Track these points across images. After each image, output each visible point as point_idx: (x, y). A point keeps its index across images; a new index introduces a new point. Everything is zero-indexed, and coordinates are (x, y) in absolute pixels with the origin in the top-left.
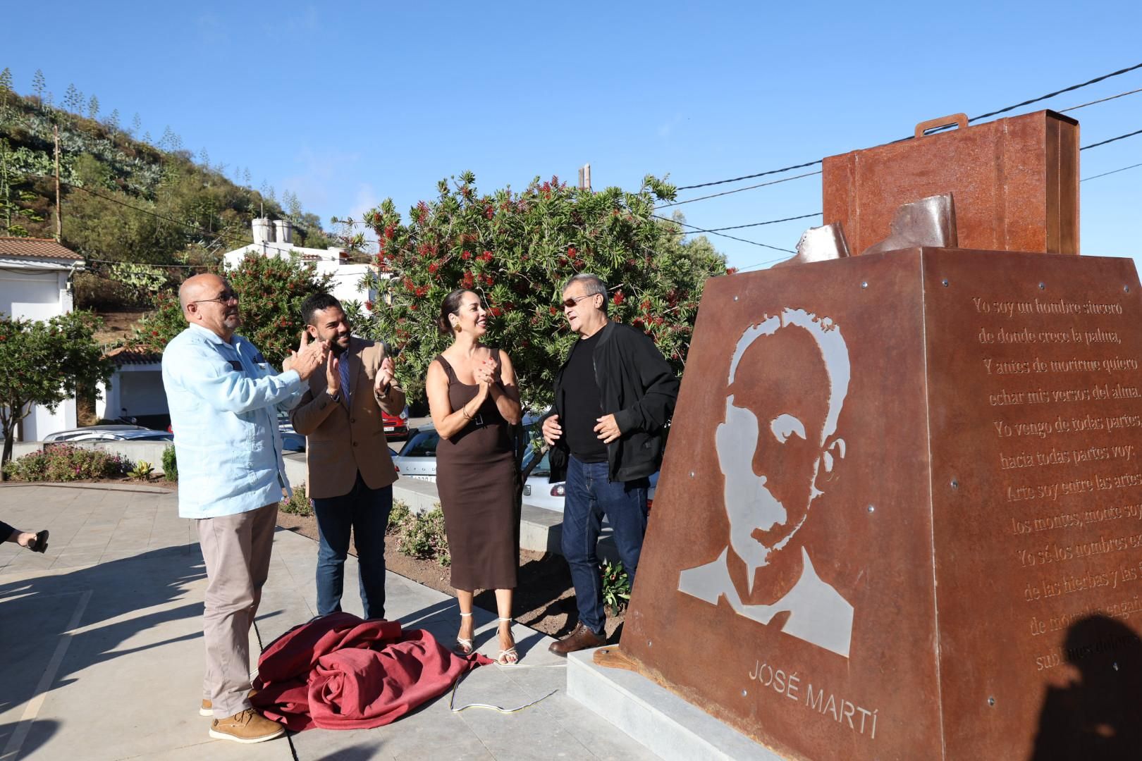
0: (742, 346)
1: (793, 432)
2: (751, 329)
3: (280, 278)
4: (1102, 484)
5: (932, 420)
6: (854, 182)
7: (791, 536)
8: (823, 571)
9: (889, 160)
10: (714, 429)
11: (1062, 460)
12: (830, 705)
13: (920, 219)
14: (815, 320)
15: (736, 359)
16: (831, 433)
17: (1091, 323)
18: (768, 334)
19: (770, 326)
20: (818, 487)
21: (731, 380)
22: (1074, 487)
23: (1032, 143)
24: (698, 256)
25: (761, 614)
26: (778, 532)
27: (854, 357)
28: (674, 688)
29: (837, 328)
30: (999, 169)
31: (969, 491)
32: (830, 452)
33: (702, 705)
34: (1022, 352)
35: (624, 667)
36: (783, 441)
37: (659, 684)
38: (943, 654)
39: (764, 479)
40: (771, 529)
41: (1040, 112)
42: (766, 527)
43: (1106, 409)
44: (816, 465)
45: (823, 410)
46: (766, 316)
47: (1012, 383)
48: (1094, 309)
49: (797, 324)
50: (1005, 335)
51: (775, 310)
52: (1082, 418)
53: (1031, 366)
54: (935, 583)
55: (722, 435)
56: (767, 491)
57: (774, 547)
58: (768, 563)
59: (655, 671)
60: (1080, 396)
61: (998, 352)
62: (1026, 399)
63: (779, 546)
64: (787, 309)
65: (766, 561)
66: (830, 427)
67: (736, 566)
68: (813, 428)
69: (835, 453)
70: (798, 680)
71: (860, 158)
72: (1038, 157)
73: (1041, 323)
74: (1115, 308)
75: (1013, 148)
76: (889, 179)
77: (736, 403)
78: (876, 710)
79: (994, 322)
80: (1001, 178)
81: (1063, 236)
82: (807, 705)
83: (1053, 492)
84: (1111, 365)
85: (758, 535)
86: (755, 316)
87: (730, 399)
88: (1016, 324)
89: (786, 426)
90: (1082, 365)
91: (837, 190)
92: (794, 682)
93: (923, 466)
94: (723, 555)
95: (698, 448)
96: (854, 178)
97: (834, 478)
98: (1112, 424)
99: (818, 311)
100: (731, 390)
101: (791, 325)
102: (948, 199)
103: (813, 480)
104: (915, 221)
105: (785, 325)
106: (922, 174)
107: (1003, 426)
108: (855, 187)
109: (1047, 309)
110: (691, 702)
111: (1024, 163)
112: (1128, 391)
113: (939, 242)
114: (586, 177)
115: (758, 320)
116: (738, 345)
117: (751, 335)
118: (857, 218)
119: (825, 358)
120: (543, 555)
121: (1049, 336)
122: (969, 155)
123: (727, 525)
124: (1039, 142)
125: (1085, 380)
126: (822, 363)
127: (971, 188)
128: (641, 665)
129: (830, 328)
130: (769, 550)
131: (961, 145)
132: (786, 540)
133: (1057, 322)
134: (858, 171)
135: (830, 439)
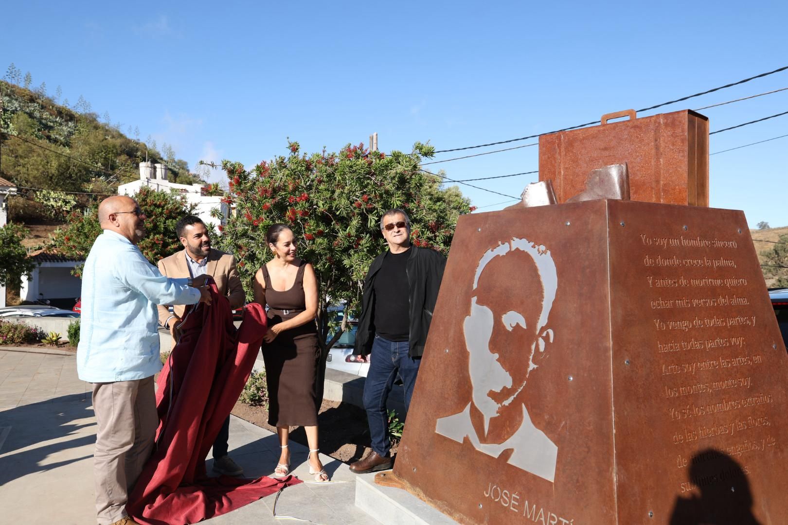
0: (483, 263)
1: (517, 324)
2: (490, 251)
3: (159, 206)
4: (724, 364)
5: (613, 318)
6: (560, 153)
7: (515, 396)
8: (536, 420)
9: (584, 139)
10: (462, 320)
11: (698, 346)
12: (541, 516)
13: (605, 180)
14: (533, 247)
15: (479, 271)
16: (544, 324)
17: (717, 253)
18: (501, 255)
19: (502, 250)
20: (534, 362)
21: (475, 286)
22: (705, 365)
23: (678, 131)
24: (451, 199)
25: (493, 450)
26: (506, 393)
27: (561, 273)
28: (431, 501)
29: (549, 252)
30: (657, 147)
31: (637, 368)
32: (543, 338)
33: (450, 514)
34: (672, 272)
35: (395, 486)
36: (510, 329)
37: (421, 498)
38: (619, 481)
39: (497, 356)
40: (501, 391)
41: (684, 111)
42: (498, 389)
43: (726, 312)
44: (533, 347)
45: (539, 309)
46: (500, 243)
47: (665, 293)
48: (719, 244)
49: (522, 249)
50: (661, 261)
51: (507, 239)
52: (711, 318)
53: (678, 282)
54: (614, 431)
55: (468, 324)
56: (498, 364)
57: (503, 404)
58: (498, 414)
59: (418, 489)
60: (710, 303)
61: (657, 272)
62: (674, 304)
63: (506, 403)
64: (514, 238)
65: (497, 413)
66: (543, 321)
67: (477, 416)
68: (532, 321)
69: (547, 339)
70: (518, 497)
71: (564, 137)
72: (683, 141)
73: (686, 253)
74: (732, 244)
75: (666, 133)
76: (583, 151)
77: (478, 302)
78: (573, 520)
79: (655, 251)
80: (658, 155)
81: (698, 194)
82: (524, 515)
83: (692, 369)
84: (731, 282)
85: (492, 395)
86: (492, 243)
87: (474, 299)
88: (668, 253)
89: (512, 319)
90: (711, 282)
91: (549, 158)
92: (515, 499)
93: (606, 350)
94: (467, 409)
95: (452, 333)
96: (560, 150)
97: (545, 356)
98: (731, 322)
99: (536, 240)
100: (475, 293)
101: (517, 249)
102: (624, 167)
103: (531, 357)
104: (602, 181)
105: (513, 249)
106: (606, 149)
107: (660, 322)
108: (560, 155)
109: (689, 243)
110: (443, 512)
111: (673, 145)
112: (741, 300)
113: (618, 196)
114: (375, 141)
115: (494, 245)
116: (480, 262)
117: (489, 255)
118: (562, 177)
119: (540, 273)
120: (339, 404)
121: (690, 262)
122: (637, 137)
123: (471, 387)
124: (683, 131)
125: (713, 292)
126: (538, 276)
127: (638, 160)
128: (408, 485)
129: (544, 252)
130: (499, 405)
131: (632, 130)
132: (511, 398)
133: (695, 252)
134: (563, 146)
135: (543, 329)
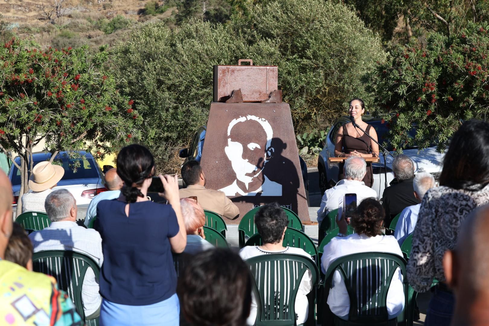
1: (256, 147)
2: (235, 120)
7: (260, 173)
14: (259, 119)
15: (230, 128)
18: (241, 122)
19: (242, 119)
21: (229, 134)
25: (252, 193)
26: (255, 173)
29: (267, 121)
32: (269, 151)
36: (252, 149)
39: (247, 160)
42: (251, 172)
44: (265, 154)
45: (266, 141)
49: (253, 119)
55: (227, 150)
56: (249, 163)
57: (254, 177)
58: (252, 181)
63: (256, 176)
64: (249, 115)
66: (268, 145)
68: (263, 146)
69: (271, 151)
76: (239, 75)
77: (232, 141)
78: (291, 204)
85: (248, 174)
87: (229, 140)
91: (223, 76)
94: (235, 182)
95: (218, 154)
97: (272, 157)
100: (229, 137)
103: (265, 158)
115: (237, 117)
116: (230, 124)
117: (234, 122)
119: (264, 128)
123: (235, 174)
129: (264, 121)
130: (252, 177)
132: (258, 174)
134: (230, 72)
135: (269, 148)
